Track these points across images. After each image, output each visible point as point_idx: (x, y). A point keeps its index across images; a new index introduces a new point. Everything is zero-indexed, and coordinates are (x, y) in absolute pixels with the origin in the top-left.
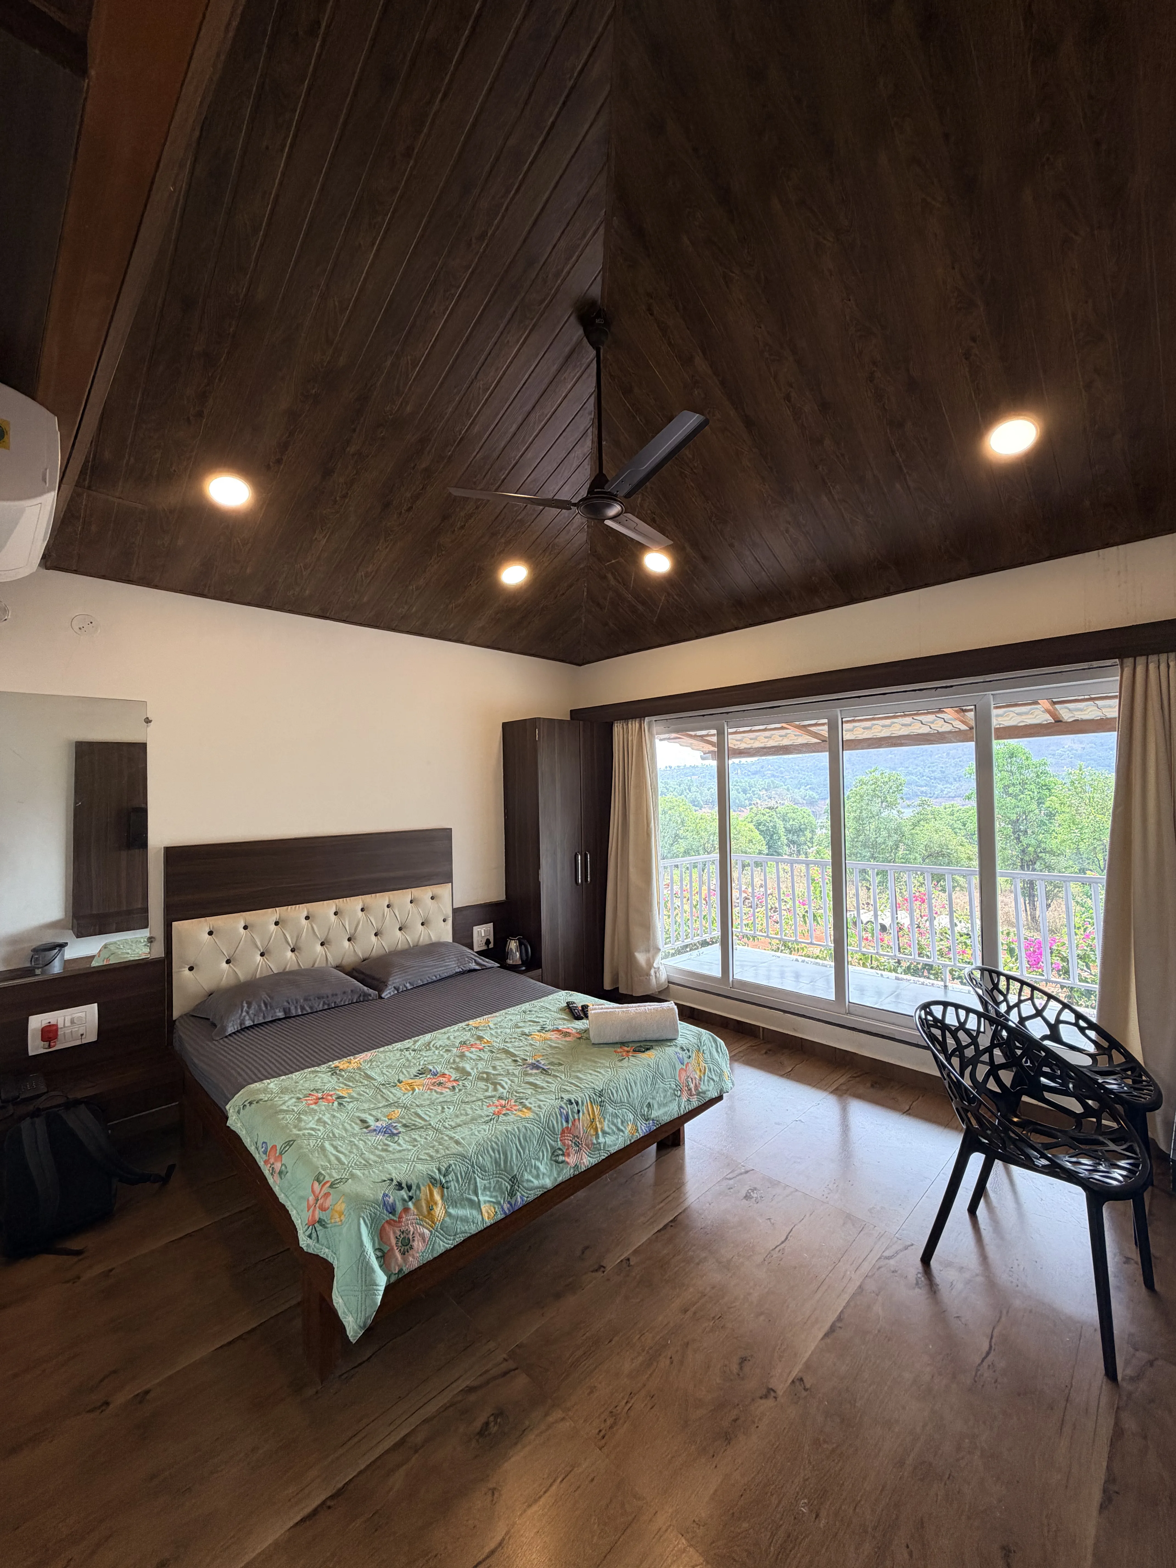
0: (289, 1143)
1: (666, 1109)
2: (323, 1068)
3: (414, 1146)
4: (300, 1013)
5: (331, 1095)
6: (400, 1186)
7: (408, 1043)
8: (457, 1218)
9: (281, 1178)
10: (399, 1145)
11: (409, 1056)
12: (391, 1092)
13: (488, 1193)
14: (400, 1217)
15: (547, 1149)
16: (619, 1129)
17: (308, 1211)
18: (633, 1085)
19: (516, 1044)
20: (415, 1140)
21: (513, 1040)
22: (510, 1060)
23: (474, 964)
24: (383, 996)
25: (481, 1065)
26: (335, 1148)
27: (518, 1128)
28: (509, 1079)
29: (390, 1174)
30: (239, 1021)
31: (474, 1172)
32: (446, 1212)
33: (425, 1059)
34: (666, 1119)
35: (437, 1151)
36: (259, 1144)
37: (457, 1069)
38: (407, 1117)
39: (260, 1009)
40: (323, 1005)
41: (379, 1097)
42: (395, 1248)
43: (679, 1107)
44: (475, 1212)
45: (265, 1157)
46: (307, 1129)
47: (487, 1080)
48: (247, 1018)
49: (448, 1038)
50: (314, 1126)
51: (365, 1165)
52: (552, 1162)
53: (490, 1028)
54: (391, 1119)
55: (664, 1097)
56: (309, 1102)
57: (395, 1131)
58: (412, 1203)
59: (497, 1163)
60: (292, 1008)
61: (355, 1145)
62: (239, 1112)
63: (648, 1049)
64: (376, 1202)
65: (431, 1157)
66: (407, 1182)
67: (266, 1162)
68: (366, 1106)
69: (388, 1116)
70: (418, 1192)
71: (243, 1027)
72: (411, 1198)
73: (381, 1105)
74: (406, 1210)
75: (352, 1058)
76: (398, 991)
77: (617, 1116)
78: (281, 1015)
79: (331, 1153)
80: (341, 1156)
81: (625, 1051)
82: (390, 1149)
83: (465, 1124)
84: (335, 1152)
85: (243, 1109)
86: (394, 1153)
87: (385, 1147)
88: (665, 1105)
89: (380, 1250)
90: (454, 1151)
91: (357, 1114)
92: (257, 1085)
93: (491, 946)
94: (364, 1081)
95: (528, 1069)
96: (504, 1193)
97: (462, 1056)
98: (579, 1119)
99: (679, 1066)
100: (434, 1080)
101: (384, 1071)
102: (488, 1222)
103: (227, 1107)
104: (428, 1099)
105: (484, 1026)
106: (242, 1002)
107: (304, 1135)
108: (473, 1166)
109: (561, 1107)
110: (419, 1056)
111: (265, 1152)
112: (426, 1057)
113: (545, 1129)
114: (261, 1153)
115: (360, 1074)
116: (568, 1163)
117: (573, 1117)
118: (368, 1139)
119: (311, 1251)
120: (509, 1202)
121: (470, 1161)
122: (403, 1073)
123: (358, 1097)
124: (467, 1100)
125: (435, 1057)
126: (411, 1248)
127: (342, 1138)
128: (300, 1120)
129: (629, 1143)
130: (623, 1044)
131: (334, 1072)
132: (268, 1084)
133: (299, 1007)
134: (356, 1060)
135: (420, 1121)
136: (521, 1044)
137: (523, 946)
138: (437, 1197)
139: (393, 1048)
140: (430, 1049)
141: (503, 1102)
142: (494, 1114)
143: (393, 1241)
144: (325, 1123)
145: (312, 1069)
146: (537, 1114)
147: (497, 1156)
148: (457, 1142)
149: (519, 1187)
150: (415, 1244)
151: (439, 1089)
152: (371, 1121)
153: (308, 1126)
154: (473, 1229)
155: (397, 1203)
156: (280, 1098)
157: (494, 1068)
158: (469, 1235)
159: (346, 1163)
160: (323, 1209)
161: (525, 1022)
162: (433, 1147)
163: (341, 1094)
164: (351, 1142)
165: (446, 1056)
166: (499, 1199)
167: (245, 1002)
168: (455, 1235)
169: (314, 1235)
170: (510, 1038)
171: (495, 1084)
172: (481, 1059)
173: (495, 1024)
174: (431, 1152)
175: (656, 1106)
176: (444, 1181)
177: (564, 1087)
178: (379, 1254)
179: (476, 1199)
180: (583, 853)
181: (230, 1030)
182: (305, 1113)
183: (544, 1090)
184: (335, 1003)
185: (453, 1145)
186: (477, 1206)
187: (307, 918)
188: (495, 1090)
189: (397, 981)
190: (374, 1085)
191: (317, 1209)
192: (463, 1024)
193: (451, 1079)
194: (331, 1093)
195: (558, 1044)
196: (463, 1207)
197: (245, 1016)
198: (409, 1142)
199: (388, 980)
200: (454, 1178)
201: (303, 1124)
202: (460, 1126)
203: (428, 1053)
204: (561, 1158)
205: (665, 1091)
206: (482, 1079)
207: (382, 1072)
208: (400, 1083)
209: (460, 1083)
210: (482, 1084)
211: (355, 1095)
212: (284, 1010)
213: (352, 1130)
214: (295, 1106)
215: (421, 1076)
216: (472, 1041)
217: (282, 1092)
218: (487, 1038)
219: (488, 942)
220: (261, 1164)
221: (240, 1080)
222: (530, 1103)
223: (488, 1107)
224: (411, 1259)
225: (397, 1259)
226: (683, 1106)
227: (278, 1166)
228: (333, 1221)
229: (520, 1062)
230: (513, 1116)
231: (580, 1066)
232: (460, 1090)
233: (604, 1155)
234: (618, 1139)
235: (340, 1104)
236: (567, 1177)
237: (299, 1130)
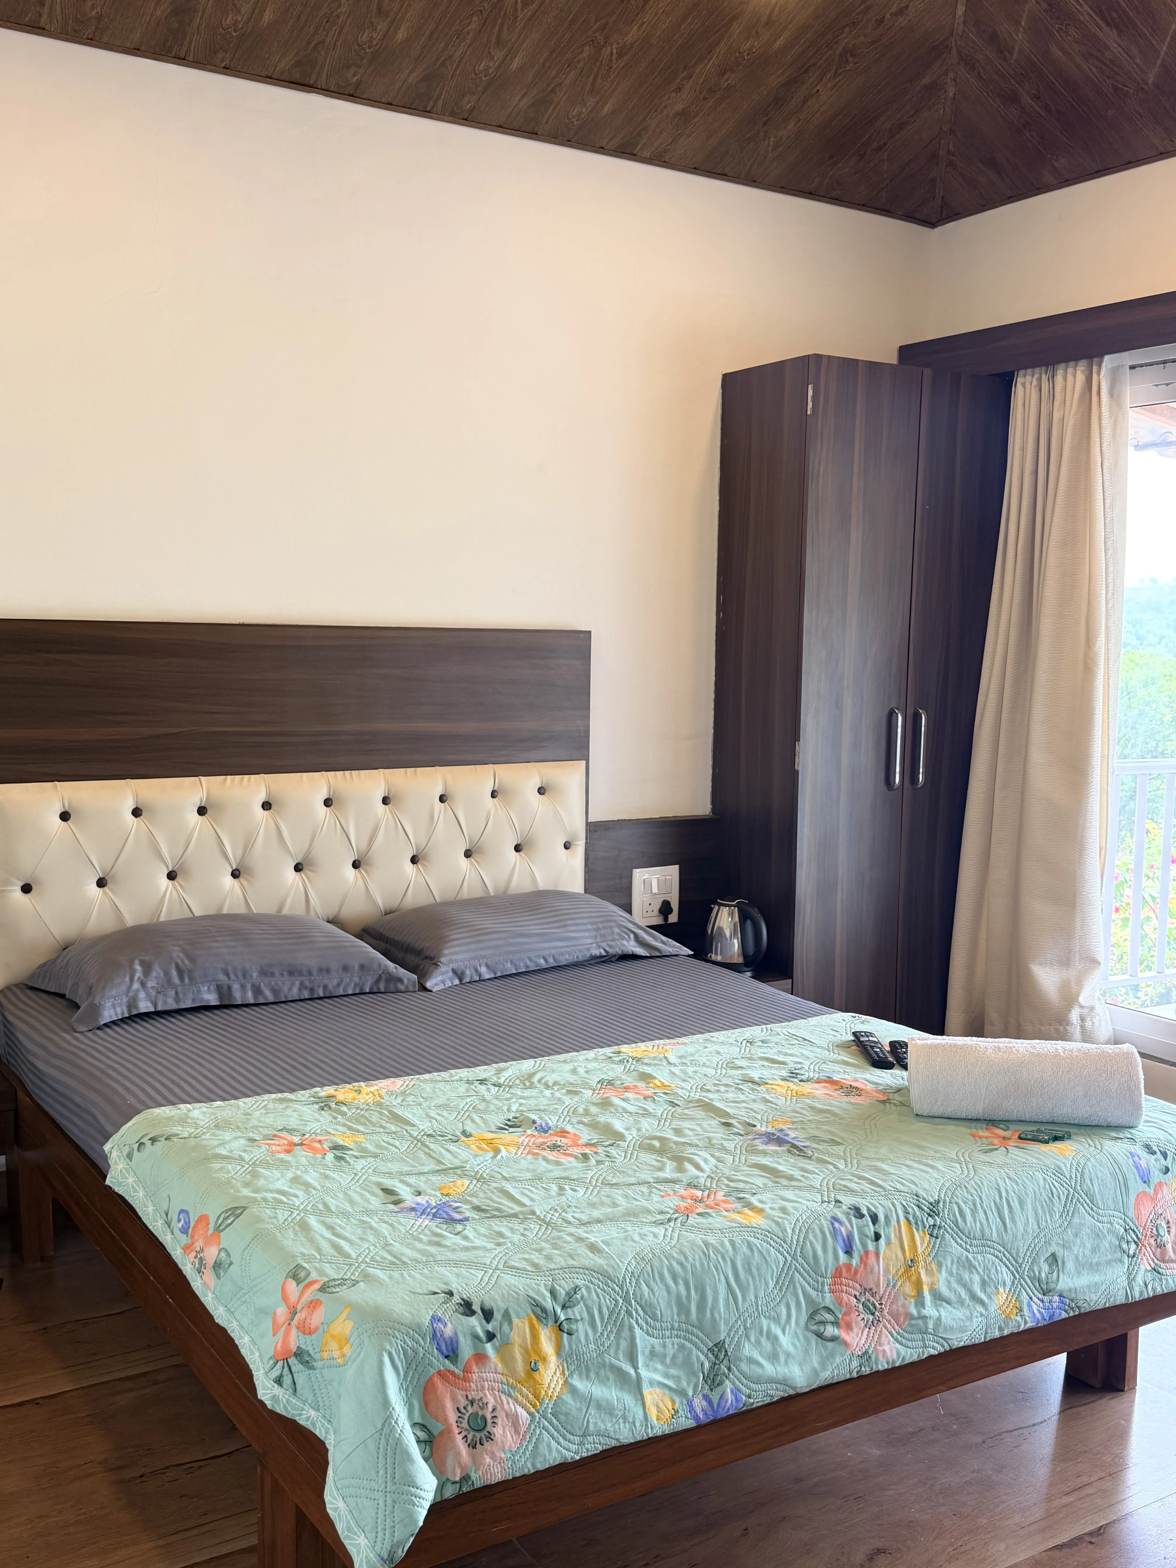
0: (236, 1212)
1: (1097, 1278)
2: (303, 1095)
3: (499, 1244)
4: (252, 1002)
5: (320, 1141)
6: (467, 1308)
7: (481, 1072)
8: (589, 1400)
9: (218, 1276)
10: (466, 1238)
11: (486, 1093)
12: (448, 1150)
13: (659, 1366)
14: (467, 1370)
15: (798, 1303)
16: (974, 1297)
17: (274, 1335)
18: (1015, 1204)
19: (730, 1096)
20: (501, 1235)
21: (722, 1089)
22: (714, 1123)
23: (633, 943)
24: (428, 985)
25: (647, 1126)
26: (330, 1228)
27: (732, 1243)
28: (712, 1156)
29: (446, 1284)
30: (125, 1000)
31: (630, 1314)
32: (566, 1382)
33: (522, 1101)
34: (1095, 1300)
35: (549, 1258)
36: (174, 1215)
37: (594, 1125)
38: (481, 1195)
39: (169, 981)
40: (300, 990)
41: (423, 1156)
42: (456, 1431)
43: (1131, 1281)
44: (629, 1400)
45: (184, 1239)
46: (271, 1191)
47: (661, 1152)
48: (142, 995)
49: (574, 1071)
50: (287, 1189)
51: (393, 1263)
52: (810, 1335)
53: (669, 1063)
54: (447, 1195)
55: (1094, 1250)
56: (274, 1148)
57: (457, 1216)
58: (494, 1346)
59: (682, 1307)
60: (236, 987)
61: (371, 1228)
62: (130, 1156)
63: (1056, 1139)
64: (417, 1328)
65: (535, 1265)
66: (482, 1304)
67: (187, 1248)
68: (394, 1167)
69: (440, 1189)
70: (506, 1327)
71: (134, 1012)
72: (491, 1336)
73: (425, 1169)
74: (480, 1358)
75: (362, 1084)
76: (461, 980)
77: (970, 1267)
78: (212, 999)
79: (321, 1236)
80: (343, 1243)
81: (999, 1136)
82: (447, 1243)
83: (611, 1220)
84: (328, 1235)
85: (138, 1150)
86: (454, 1250)
87: (436, 1239)
88: (1094, 1267)
89: (423, 1427)
90: (586, 1263)
91: (374, 1179)
92: (166, 1111)
93: (673, 918)
94: (388, 1125)
95: (757, 1142)
96: (695, 1374)
97: (605, 1104)
98: (877, 1254)
99: (1136, 1186)
100: (541, 1140)
101: (433, 1114)
102: (659, 1427)
103: (107, 1147)
104: (528, 1170)
105: (655, 1058)
106: (132, 962)
107: (265, 1200)
108: (626, 1300)
109: (835, 1219)
110: (508, 1096)
111: (184, 1231)
112: (522, 1098)
113: (794, 1257)
114: (177, 1232)
115: (381, 1113)
116: (846, 1344)
117: (864, 1245)
118: (400, 1223)
119: (280, 1410)
120: (705, 1397)
121: (622, 1289)
122: (473, 1121)
123: (377, 1151)
124: (614, 1181)
125: (545, 1102)
126: (490, 1437)
127: (345, 1215)
128: (255, 1175)
129: (997, 1334)
130: (991, 1122)
131: (325, 1104)
132: (189, 1111)
133: (249, 986)
134: (372, 1089)
135: (510, 1204)
136: (742, 1097)
137: (749, 924)
138: (547, 1347)
139: (451, 1076)
140: (532, 1086)
141: (699, 1194)
142: (676, 1211)
143: (452, 1416)
144: (307, 1185)
145: (279, 1095)
146: (777, 1223)
147: (683, 1292)
148: (593, 1248)
149: (729, 1369)
150: (498, 1431)
151: (552, 1156)
152: (405, 1192)
153: (271, 1187)
154: (626, 1435)
155: (461, 1339)
156: (213, 1134)
157: (678, 1132)
158: (614, 1443)
159: (354, 1255)
160: (305, 1329)
161: (750, 1059)
162: (539, 1251)
163: (341, 1142)
164: (364, 1222)
165: (567, 1100)
166: (684, 1384)
167: (137, 962)
168: (584, 1435)
169: (287, 1380)
170: (715, 1085)
171: (679, 1161)
172: (646, 1114)
173: (680, 1057)
174: (536, 1258)
175: (1070, 1265)
176: (562, 1318)
177: (843, 1183)
178: (422, 1435)
179: (632, 1372)
180: (910, 712)
181: (109, 1014)
182: (267, 1165)
183: (794, 1183)
184: (325, 987)
185: (583, 1250)
186: (636, 1387)
187: (266, 806)
188: (680, 1169)
189: (459, 957)
190: (411, 1136)
191: (294, 1332)
192: (608, 1051)
193: (581, 1142)
194: (319, 1138)
195: (831, 1105)
196: (604, 1381)
197: (138, 991)
198: (485, 1236)
199: (439, 955)
200: (585, 1315)
201: (262, 1182)
202: (599, 1221)
203: (527, 1093)
204: (830, 1331)
205: (1097, 1235)
206: (651, 1149)
207: (428, 1115)
208: (467, 1136)
209: (600, 1150)
210: (650, 1159)
211: (370, 1148)
212: (219, 988)
213: (366, 1205)
214: (245, 1151)
215: (511, 1130)
216: (629, 1080)
217: (217, 1127)
218: (662, 1075)
219: (665, 909)
220: (177, 1253)
221: (131, 1100)
222: (761, 1202)
223: (663, 1197)
224: (488, 1460)
225: (458, 1454)
226: (1139, 1280)
227: (211, 1253)
228: (325, 1355)
229: (739, 1128)
230: (720, 1220)
231: (884, 1151)
232: (599, 1162)
233: (935, 1348)
234: (970, 1318)
235: (339, 1158)
236: (842, 1374)
237: (256, 1191)
